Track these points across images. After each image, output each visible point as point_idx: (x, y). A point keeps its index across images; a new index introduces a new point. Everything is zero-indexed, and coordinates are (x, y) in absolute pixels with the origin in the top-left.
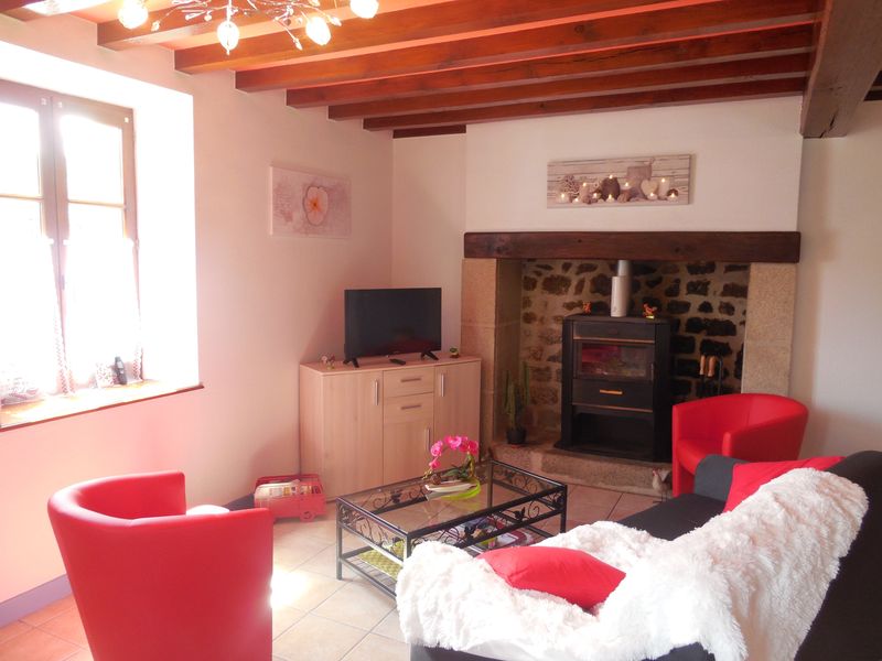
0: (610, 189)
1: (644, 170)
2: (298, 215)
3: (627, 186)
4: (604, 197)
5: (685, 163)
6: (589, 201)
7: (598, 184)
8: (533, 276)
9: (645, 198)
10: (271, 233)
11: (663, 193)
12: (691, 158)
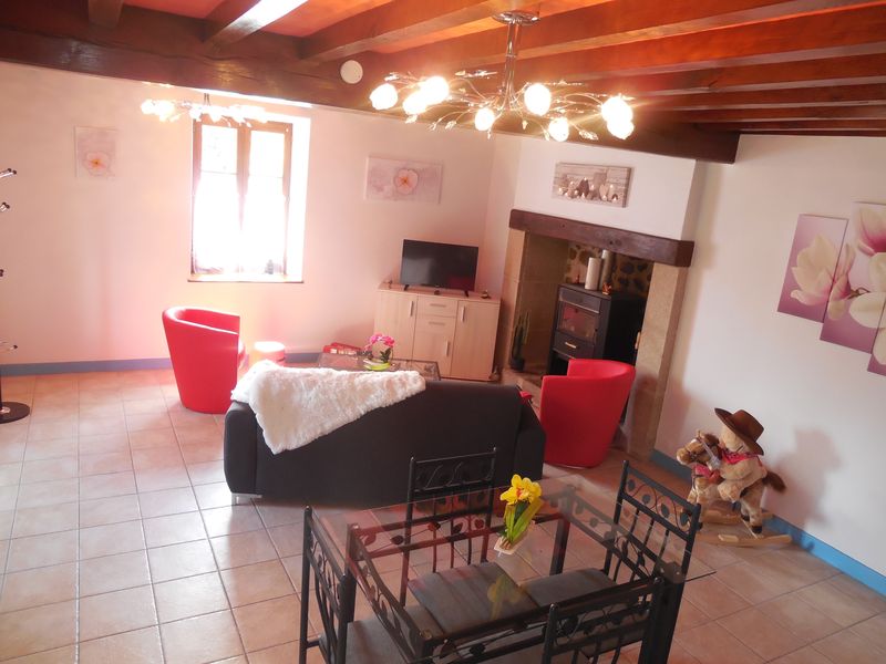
0: (583, 189)
1: (602, 177)
2: (388, 188)
3: (592, 188)
4: (580, 195)
5: (625, 174)
6: (573, 196)
7: (578, 184)
8: (575, 248)
9: (600, 198)
10: (364, 197)
11: (610, 196)
12: (630, 171)
